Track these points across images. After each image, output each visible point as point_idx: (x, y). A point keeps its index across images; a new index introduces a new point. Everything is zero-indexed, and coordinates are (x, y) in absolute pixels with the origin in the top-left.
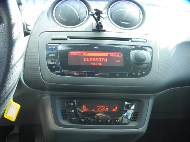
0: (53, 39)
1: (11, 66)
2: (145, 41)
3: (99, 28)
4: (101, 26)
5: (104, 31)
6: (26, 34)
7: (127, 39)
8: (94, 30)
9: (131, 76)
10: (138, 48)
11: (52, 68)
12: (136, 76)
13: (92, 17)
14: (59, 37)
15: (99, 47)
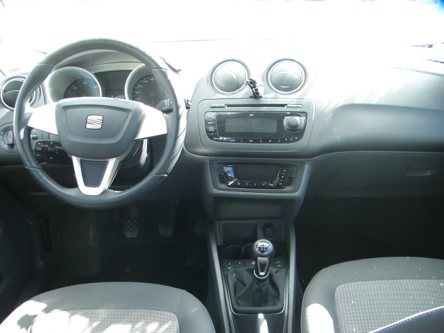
0: (212, 107)
1: (179, 135)
2: (301, 106)
3: (256, 95)
4: (258, 93)
5: (261, 97)
6: (188, 108)
7: (283, 106)
8: (251, 97)
9: (283, 141)
10: (293, 114)
11: (211, 135)
12: (288, 142)
13: (248, 86)
14: (217, 105)
15: (254, 114)
